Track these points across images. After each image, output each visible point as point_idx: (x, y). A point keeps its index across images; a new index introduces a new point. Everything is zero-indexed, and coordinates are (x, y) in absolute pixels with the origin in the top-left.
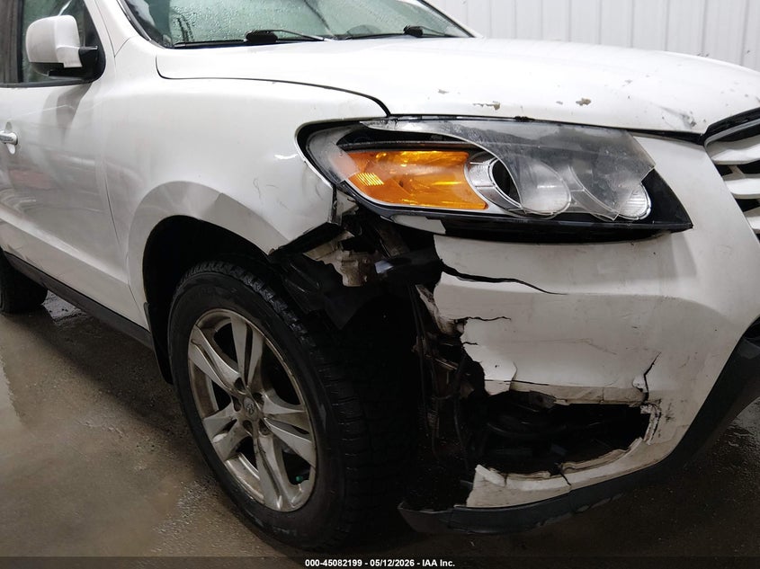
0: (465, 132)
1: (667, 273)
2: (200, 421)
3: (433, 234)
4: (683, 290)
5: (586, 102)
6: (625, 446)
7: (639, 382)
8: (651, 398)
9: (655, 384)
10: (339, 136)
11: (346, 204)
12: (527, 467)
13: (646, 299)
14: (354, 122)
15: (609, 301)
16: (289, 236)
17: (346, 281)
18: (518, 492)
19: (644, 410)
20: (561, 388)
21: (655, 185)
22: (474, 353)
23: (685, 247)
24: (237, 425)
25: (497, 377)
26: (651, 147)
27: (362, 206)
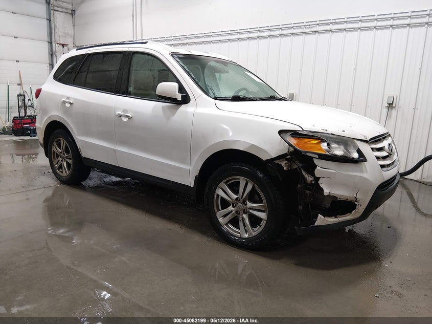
0: (321, 136)
1: (362, 172)
2: (215, 213)
3: (313, 157)
4: (365, 175)
5: (344, 131)
6: (351, 212)
7: (355, 195)
8: (358, 200)
9: (359, 196)
10: (291, 133)
11: (292, 149)
12: (330, 216)
13: (358, 176)
14: (296, 131)
15: (351, 176)
16: (274, 156)
17: (285, 168)
18: (327, 221)
19: (356, 203)
20: (339, 195)
21: (359, 151)
22: (322, 186)
23: (365, 166)
24: (234, 212)
25: (326, 191)
26: (358, 143)
27: (295, 149)
